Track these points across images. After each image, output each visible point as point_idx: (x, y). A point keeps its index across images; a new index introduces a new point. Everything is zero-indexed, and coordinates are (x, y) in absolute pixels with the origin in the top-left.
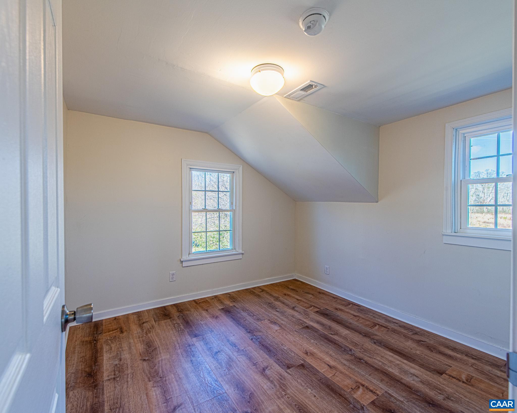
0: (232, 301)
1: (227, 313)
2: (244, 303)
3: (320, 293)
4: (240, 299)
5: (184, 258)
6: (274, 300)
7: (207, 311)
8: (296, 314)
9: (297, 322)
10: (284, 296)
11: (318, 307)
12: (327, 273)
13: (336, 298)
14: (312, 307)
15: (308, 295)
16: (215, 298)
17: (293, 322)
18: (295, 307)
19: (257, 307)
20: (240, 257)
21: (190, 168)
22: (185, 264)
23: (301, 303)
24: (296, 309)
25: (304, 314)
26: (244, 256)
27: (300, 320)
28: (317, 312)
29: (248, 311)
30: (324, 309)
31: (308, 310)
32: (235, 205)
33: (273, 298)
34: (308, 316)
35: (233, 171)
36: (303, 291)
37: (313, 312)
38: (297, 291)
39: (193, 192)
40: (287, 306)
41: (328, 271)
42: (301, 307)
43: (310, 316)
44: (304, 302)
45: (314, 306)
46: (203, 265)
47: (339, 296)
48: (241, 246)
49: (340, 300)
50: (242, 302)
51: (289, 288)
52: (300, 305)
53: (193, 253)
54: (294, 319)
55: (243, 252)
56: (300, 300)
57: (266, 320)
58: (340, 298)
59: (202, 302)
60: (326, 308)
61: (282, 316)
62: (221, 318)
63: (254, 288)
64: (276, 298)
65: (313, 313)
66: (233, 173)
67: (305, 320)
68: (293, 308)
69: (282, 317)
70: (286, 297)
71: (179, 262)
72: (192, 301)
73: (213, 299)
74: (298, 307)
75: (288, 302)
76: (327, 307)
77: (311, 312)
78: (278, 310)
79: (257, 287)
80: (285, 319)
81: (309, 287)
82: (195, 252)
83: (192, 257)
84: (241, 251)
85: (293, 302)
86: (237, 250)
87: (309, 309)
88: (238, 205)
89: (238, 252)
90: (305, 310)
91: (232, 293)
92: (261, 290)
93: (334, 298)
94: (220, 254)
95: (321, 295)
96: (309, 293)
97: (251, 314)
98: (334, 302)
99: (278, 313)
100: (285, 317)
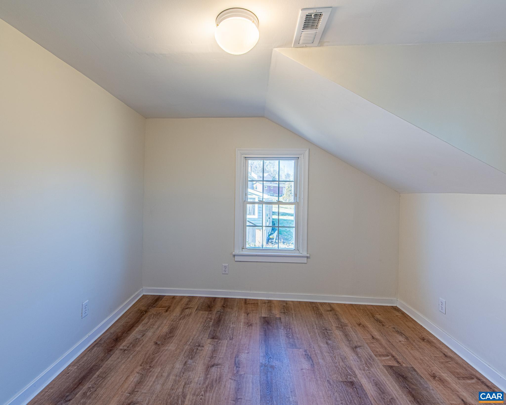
0: (283, 311)
1: (265, 324)
2: (294, 318)
3: (423, 339)
4: (293, 312)
5: (237, 252)
6: (337, 327)
7: (248, 315)
8: (351, 358)
9: (342, 369)
10: (356, 325)
11: (400, 361)
12: (441, 310)
13: (450, 357)
14: (388, 356)
15: (397, 336)
16: (268, 302)
17: (336, 367)
18: (359, 347)
19: (306, 328)
20: (305, 260)
21: (245, 157)
22: (237, 258)
23: (374, 344)
24: (358, 350)
25: (364, 362)
26: (309, 260)
27: (351, 368)
28: (391, 367)
29: (290, 330)
30: (407, 367)
31: (376, 358)
32: (299, 198)
33: (336, 324)
34: (368, 367)
35: (298, 156)
36: (394, 328)
37: (384, 366)
38: (383, 325)
39: (249, 182)
40: (348, 340)
41: (444, 307)
42: (370, 350)
43: (372, 369)
44: (381, 344)
45: (393, 357)
46: (257, 263)
47: (459, 357)
48: (306, 248)
49: (457, 363)
50: (293, 317)
51: (373, 317)
52: (370, 347)
53: (247, 248)
54: (341, 364)
55: (308, 255)
56: (377, 340)
57: (300, 350)
58: (460, 361)
59: (252, 303)
60: (413, 367)
61: (329, 353)
62: (253, 327)
63: (322, 304)
64: (341, 325)
65: (381, 367)
66: (298, 159)
67: (357, 372)
68: (354, 348)
69: (326, 354)
70: (358, 328)
71: (232, 256)
72: (243, 299)
73: (265, 303)
74: (364, 349)
75: (355, 336)
76: (417, 366)
77: (380, 364)
78: (329, 342)
79: (329, 303)
80: (328, 359)
81: (410, 325)
82: (249, 247)
83: (245, 252)
84: (305, 254)
85: (364, 338)
86: (301, 252)
87: (379, 358)
88: (302, 197)
89: (301, 254)
90: (371, 357)
91: (291, 303)
92: (329, 309)
93: (446, 356)
94: (278, 253)
95: (423, 344)
96: (401, 334)
97: (290, 335)
98: (439, 362)
99: (326, 345)
100: (332, 355)
